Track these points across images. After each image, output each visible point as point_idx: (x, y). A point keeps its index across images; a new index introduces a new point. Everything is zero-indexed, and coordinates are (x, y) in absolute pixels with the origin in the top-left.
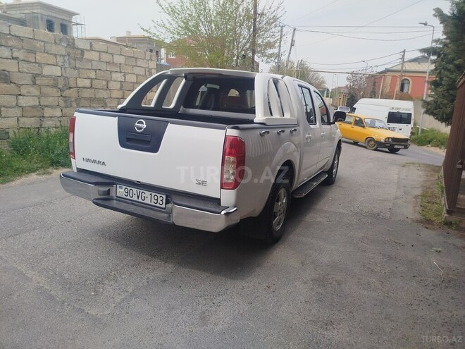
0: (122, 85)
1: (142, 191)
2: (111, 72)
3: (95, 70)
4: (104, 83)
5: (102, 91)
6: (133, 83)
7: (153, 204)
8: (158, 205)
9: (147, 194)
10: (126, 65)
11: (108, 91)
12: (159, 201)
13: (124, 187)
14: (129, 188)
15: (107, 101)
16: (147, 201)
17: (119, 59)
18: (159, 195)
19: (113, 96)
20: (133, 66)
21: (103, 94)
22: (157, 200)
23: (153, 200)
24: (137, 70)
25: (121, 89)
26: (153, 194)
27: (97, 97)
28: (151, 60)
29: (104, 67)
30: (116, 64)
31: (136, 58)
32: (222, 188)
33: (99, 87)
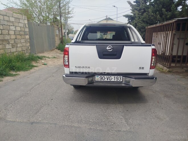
0: (15, 32)
1: (109, 76)
2: (9, 26)
3: (2, 25)
4: (7, 31)
5: (7, 36)
6: (19, 31)
7: (116, 81)
8: (118, 81)
9: (113, 77)
10: (15, 22)
11: (9, 36)
12: (119, 79)
13: (99, 76)
14: (102, 76)
15: (9, 40)
16: (113, 80)
17: (12, 19)
18: (119, 77)
19: (12, 38)
20: (19, 23)
21: (7, 37)
22: (118, 79)
23: (116, 79)
24: (20, 25)
25: (15, 34)
26: (116, 77)
27: (5, 39)
28: (25, 20)
29: (6, 23)
30: (11, 22)
31: (19, 19)
32: (150, 69)
33: (5, 34)
